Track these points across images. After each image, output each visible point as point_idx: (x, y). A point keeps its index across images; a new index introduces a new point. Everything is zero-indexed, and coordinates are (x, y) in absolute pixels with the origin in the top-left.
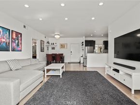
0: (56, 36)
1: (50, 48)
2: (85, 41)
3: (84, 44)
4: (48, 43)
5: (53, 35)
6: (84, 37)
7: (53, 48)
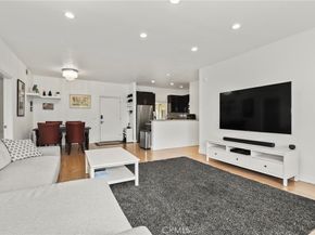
0: (65, 74)
1: (38, 106)
2: (137, 93)
3: (134, 98)
4: (35, 88)
5: (58, 69)
6: (134, 84)
7: (48, 107)
